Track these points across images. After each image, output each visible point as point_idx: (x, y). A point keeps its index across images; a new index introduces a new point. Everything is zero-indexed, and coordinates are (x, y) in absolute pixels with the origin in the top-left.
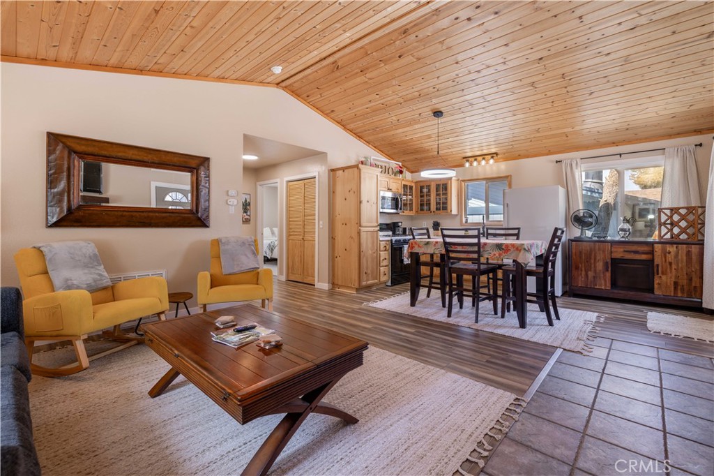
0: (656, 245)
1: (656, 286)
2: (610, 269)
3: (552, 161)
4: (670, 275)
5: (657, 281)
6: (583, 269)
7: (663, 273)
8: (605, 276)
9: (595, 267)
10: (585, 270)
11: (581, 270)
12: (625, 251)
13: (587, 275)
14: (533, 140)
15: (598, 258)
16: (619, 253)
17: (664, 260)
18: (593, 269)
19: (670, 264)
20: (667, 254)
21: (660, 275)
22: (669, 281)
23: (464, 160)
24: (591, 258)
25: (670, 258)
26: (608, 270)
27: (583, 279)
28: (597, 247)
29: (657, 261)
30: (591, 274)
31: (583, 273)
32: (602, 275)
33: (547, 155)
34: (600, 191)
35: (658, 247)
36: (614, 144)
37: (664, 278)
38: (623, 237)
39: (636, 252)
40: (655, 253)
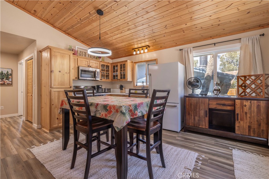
0: (237, 101)
1: (236, 128)
2: (208, 115)
3: (178, 50)
4: (245, 121)
5: (237, 125)
6: (192, 115)
7: (241, 120)
8: (205, 120)
9: (199, 114)
10: (194, 115)
11: (192, 116)
12: (217, 104)
13: (194, 119)
14: (165, 35)
15: (201, 108)
16: (213, 105)
17: (242, 110)
18: (198, 115)
19: (246, 113)
20: (244, 107)
21: (239, 121)
22: (245, 125)
23: (133, 50)
24: (197, 108)
25: (246, 109)
26: (207, 116)
27: (192, 121)
28: (200, 101)
29: (237, 111)
30: (197, 118)
31: (193, 117)
32: (203, 119)
33: (175, 46)
34: (205, 70)
35: (238, 102)
36: (211, 37)
37: (242, 122)
38: (216, 95)
39: (224, 105)
40: (236, 106)
